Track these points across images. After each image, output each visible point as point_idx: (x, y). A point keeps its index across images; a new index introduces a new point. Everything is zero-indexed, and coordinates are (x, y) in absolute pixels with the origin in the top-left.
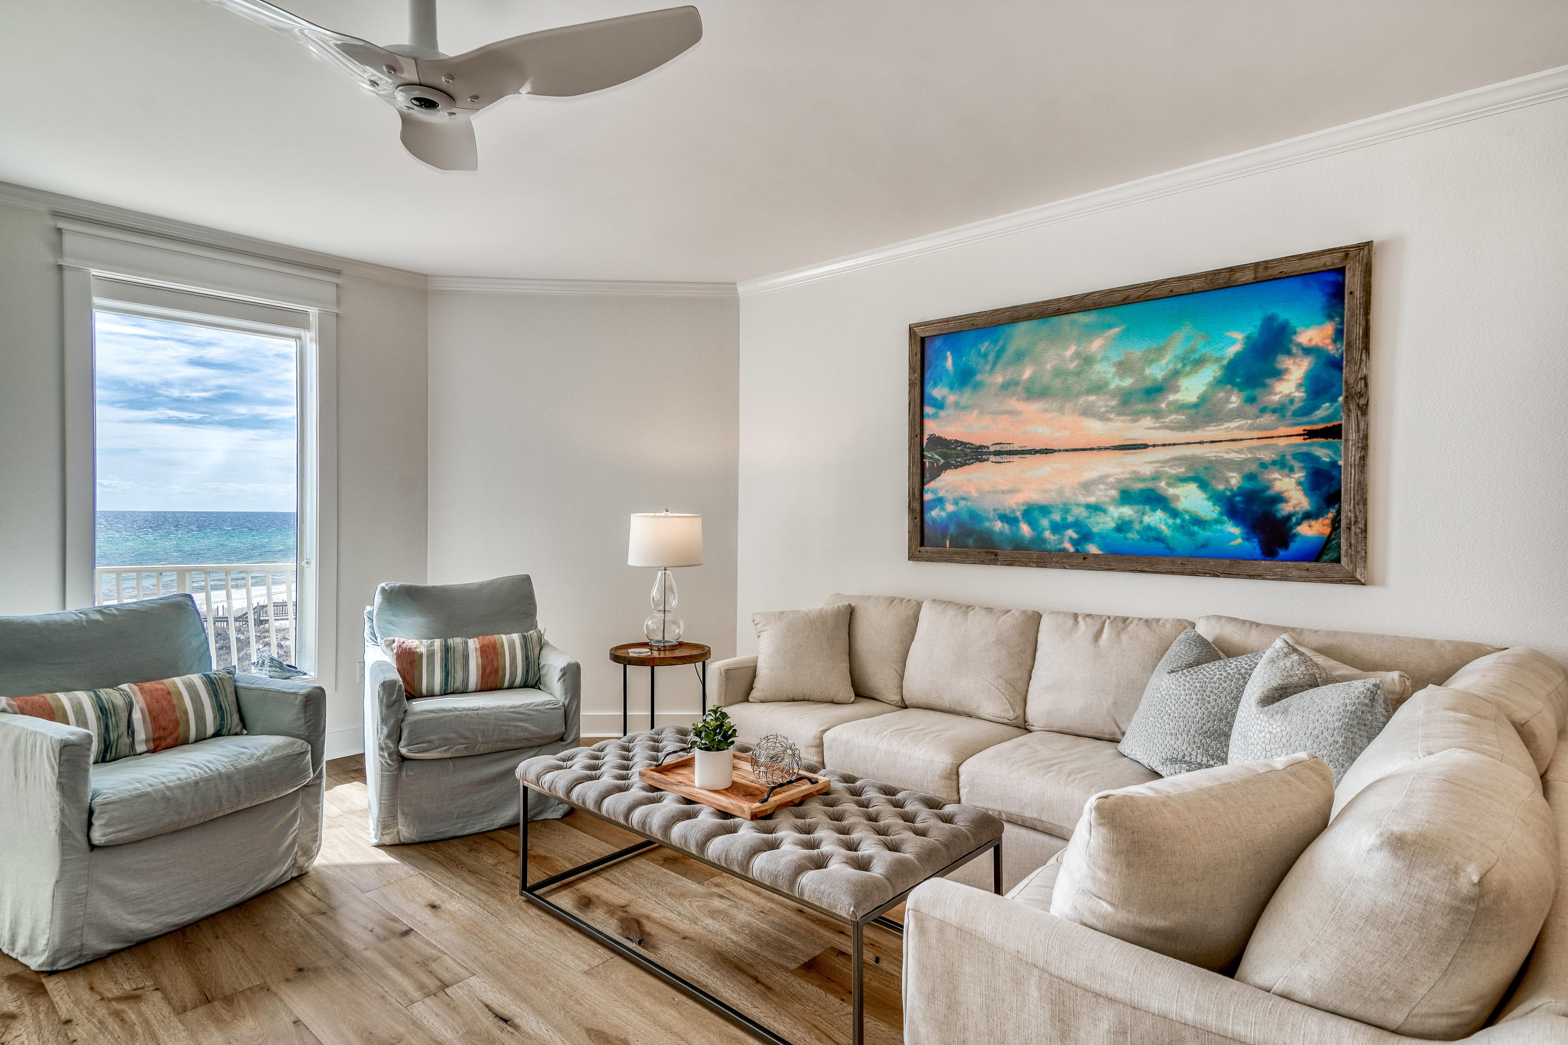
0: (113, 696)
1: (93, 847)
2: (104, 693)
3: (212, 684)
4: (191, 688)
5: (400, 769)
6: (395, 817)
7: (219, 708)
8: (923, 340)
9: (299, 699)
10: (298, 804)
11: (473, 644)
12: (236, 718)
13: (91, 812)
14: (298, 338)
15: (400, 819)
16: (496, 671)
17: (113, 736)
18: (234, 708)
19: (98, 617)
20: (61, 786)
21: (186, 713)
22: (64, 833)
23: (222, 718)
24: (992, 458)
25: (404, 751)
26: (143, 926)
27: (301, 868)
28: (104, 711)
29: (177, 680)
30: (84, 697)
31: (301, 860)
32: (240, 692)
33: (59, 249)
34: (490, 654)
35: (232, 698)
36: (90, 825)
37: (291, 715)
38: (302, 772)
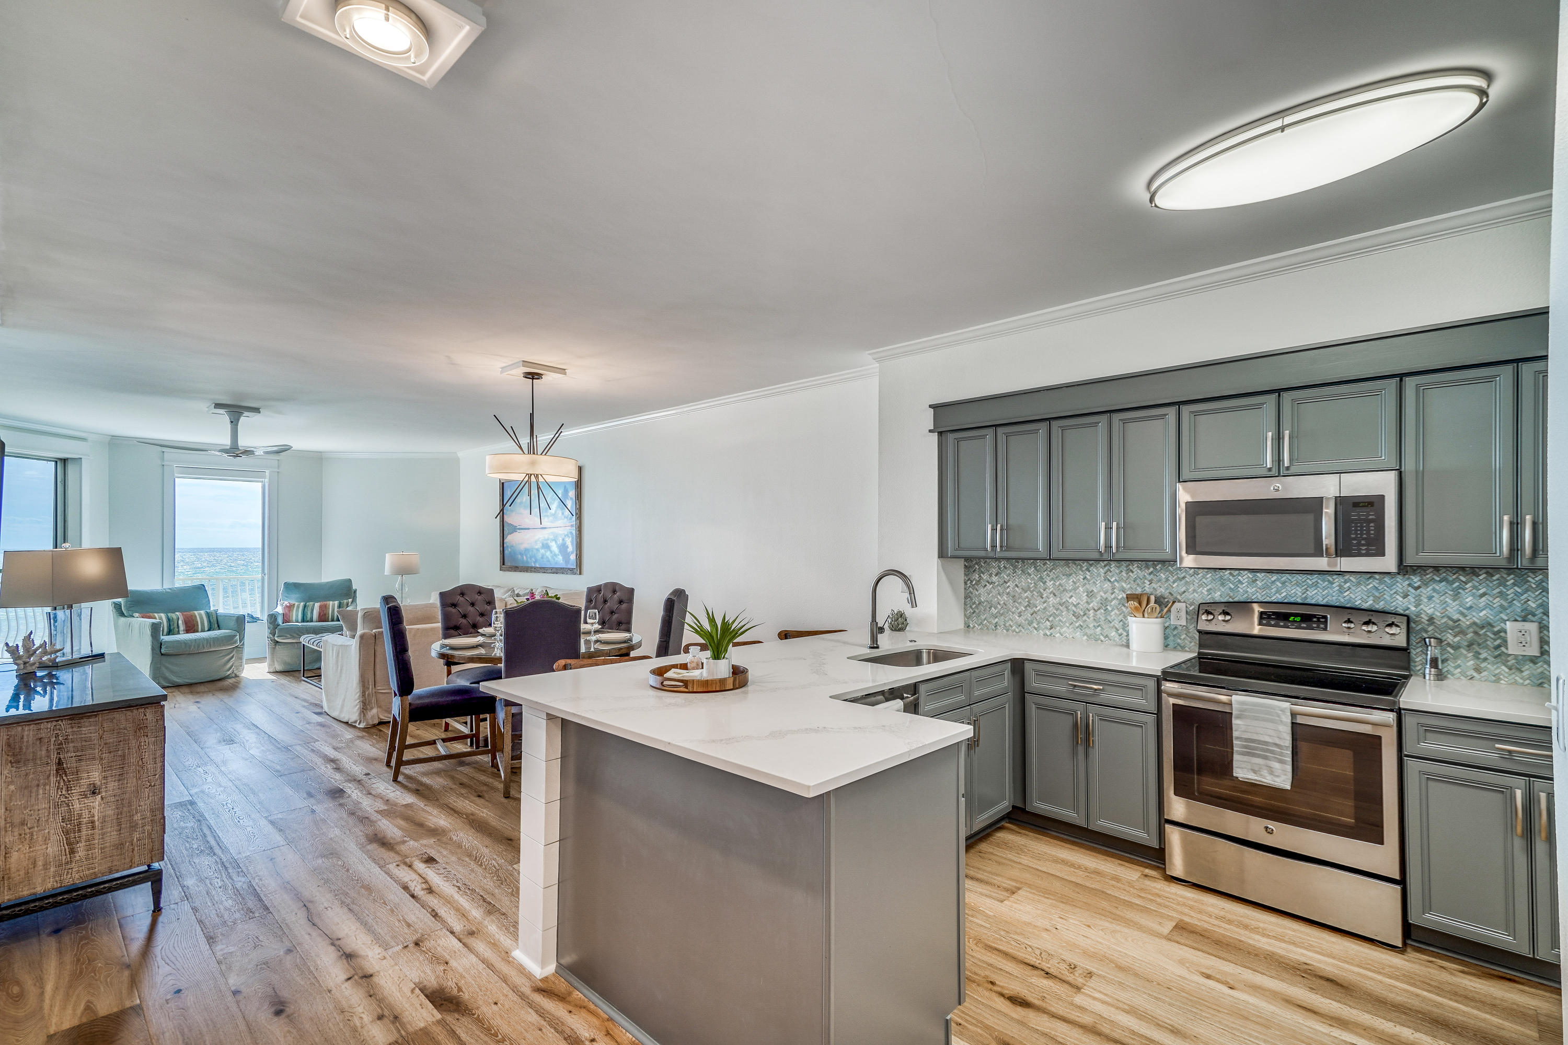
0: (173, 616)
1: (162, 654)
2: (169, 614)
3: (208, 615)
4: (200, 615)
5: (275, 645)
6: (274, 662)
7: (210, 622)
8: (503, 483)
9: (235, 619)
10: (234, 653)
11: (317, 605)
12: (216, 625)
13: (161, 644)
14: (262, 482)
15: (276, 663)
16: (325, 615)
17: (172, 628)
18: (216, 622)
19: (169, 591)
20: (152, 635)
21: (197, 622)
22: (153, 649)
23: (211, 625)
24: (518, 531)
25: (276, 639)
26: (178, 680)
27: (236, 675)
28: (169, 620)
29: (196, 612)
30: (163, 615)
31: (235, 672)
32: (219, 618)
33: (163, 459)
34: (323, 609)
35: (215, 619)
36: (161, 647)
37: (232, 624)
38: (236, 642)
